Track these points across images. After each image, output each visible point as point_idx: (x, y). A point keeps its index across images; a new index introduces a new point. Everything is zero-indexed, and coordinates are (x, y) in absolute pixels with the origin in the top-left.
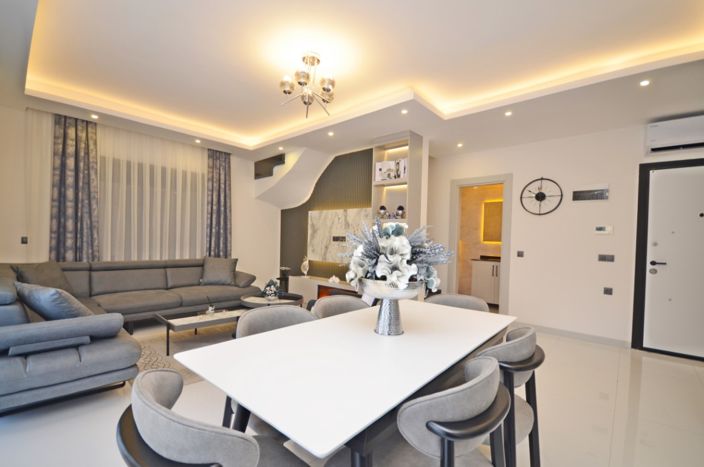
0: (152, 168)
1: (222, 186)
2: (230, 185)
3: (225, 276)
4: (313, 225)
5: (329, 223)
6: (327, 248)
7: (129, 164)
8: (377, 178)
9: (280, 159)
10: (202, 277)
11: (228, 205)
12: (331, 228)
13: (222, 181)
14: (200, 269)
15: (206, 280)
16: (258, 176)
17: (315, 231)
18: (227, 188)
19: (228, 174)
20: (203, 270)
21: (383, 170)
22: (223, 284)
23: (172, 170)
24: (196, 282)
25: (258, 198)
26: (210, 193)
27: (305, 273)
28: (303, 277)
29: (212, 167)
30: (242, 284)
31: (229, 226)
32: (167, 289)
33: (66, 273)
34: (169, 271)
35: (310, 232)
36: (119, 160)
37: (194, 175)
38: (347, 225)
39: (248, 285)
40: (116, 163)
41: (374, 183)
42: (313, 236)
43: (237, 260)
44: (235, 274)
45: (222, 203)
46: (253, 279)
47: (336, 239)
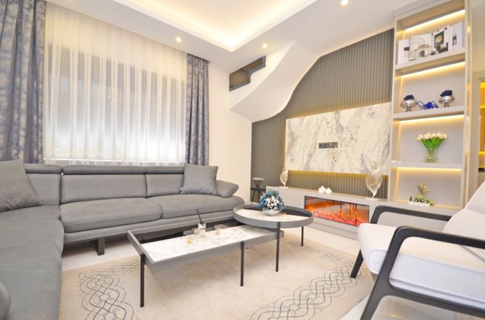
0: (133, 70)
1: (201, 93)
2: (208, 93)
3: (206, 185)
4: (292, 134)
5: (313, 129)
6: (310, 155)
7: (109, 63)
8: (401, 60)
9: (260, 63)
10: (182, 186)
11: (206, 113)
12: (316, 134)
13: (201, 89)
14: (179, 176)
15: (186, 188)
16: (232, 87)
17: (294, 139)
18: (205, 96)
19: (206, 82)
20: (184, 176)
21: (412, 49)
22: (204, 194)
23: (152, 74)
24: (176, 190)
25: (233, 109)
26: (189, 100)
27: (284, 184)
28: (281, 187)
29: (192, 74)
30: (224, 193)
31: (206, 135)
32: (147, 197)
33: (31, 176)
34: (148, 176)
35: (287, 140)
36: (99, 59)
37: (174, 82)
38: (340, 128)
39: (230, 195)
40: (95, 61)
41: (395, 67)
42: (292, 145)
43: (217, 168)
44: (216, 183)
45: (200, 111)
46: (236, 188)
47: (322, 146)
